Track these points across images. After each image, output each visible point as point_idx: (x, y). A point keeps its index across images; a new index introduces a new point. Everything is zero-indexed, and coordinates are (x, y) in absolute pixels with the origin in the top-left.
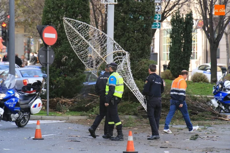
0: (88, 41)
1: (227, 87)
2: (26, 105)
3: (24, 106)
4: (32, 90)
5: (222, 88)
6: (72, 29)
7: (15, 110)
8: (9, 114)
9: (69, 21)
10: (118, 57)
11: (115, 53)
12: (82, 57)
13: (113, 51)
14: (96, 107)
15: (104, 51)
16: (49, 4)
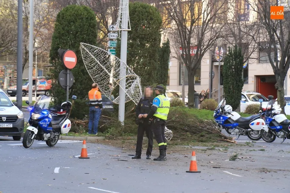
0: (103, 65)
1: (228, 111)
2: (57, 125)
3: (54, 126)
4: (62, 110)
5: (222, 112)
6: (88, 54)
7: (48, 130)
8: (42, 133)
9: (86, 46)
10: (131, 81)
11: (128, 77)
12: (96, 80)
13: (126, 75)
14: (110, 128)
15: (117, 75)
16: (59, 30)
